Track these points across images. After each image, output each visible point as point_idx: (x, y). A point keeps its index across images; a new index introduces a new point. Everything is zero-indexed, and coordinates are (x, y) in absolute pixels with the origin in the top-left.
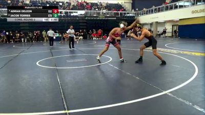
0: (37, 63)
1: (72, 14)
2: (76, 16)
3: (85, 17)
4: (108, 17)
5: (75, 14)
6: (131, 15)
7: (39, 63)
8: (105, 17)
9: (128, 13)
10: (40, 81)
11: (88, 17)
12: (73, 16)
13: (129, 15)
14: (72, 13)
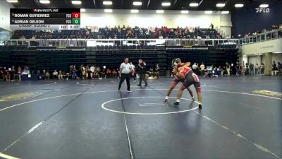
0: (102, 106)
1: (148, 44)
2: (154, 47)
3: (166, 47)
4: (197, 47)
5: (152, 44)
6: (230, 43)
7: (104, 106)
8: (193, 47)
9: (226, 41)
10: (104, 128)
11: (169, 47)
12: (150, 46)
13: (227, 44)
14: (149, 42)
